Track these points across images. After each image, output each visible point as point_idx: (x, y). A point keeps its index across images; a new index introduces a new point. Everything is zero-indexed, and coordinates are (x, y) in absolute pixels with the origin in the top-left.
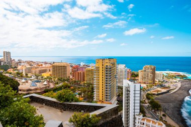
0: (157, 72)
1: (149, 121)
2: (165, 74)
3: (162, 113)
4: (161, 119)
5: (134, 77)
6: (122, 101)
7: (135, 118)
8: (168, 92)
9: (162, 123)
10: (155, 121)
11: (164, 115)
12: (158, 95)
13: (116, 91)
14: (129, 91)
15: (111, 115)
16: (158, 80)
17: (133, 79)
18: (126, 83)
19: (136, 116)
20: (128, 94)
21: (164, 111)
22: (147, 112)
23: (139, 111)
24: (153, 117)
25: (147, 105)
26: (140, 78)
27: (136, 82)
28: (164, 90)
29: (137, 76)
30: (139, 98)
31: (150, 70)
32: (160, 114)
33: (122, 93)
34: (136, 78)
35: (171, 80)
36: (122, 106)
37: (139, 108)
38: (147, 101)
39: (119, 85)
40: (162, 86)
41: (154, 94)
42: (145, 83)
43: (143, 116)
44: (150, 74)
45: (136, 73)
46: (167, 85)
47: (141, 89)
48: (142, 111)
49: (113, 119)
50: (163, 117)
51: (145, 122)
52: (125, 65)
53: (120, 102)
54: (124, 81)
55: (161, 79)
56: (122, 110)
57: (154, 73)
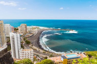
0: (28, 27)
1: (26, 50)
2: (31, 28)
3: (31, 45)
6: (10, 45)
7: (19, 51)
8: (33, 35)
10: (29, 49)
11: (32, 46)
12: (29, 37)
13: (5, 40)
14: (14, 38)
15: (3, 54)
16: (28, 31)
17: (16, 32)
19: (19, 50)
20: (13, 40)
21: (32, 44)
22: (24, 46)
23: (20, 47)
24: (27, 48)
25: (24, 43)
26: (19, 31)
27: (17, 33)
28: (31, 35)
29: (18, 29)
30: (20, 41)
31: (24, 26)
32: (30, 45)
33: (10, 40)
34: (17, 31)
35: (34, 30)
37: (20, 45)
38: (24, 41)
39: (7, 36)
40: (30, 33)
41: (27, 38)
42: (22, 33)
43: (23, 49)
44: (24, 28)
46: (32, 32)
47: (20, 36)
48: (22, 47)
49: (4, 55)
50: (32, 47)
51: (24, 51)
52: (9, 24)
53: (9, 45)
54: (10, 33)
55: (30, 30)
56: (11, 49)
57: (26, 27)
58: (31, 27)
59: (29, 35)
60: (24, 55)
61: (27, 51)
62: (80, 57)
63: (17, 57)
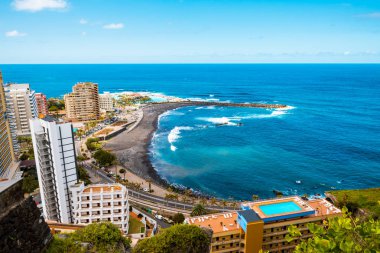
0: (104, 95)
1: (98, 189)
2: (117, 98)
3: (120, 168)
4: (118, 180)
5: (54, 110)
6: (34, 169)
7: (69, 194)
8: (124, 129)
9: (119, 185)
10: (109, 185)
11: (122, 171)
12: (108, 138)
14: (49, 143)
15: (6, 205)
16: (104, 111)
17: (54, 116)
18: (36, 126)
19: (71, 189)
20: (46, 150)
21: (122, 165)
22: (91, 174)
23: (75, 177)
24: (104, 181)
25: (90, 161)
26: (68, 111)
27: (60, 120)
28: (117, 128)
29: (62, 106)
30: (72, 153)
31: (87, 93)
32: (114, 171)
33: (32, 151)
34: (61, 112)
35: (127, 107)
36: (37, 179)
37: (74, 171)
38: (89, 154)
39: (20, 133)
40: (113, 121)
41: (101, 139)
42: (80, 120)
43: (86, 185)
44: (88, 101)
45: (58, 102)
46: (121, 117)
47: (73, 134)
48: (82, 176)
49: (11, 212)
50: (121, 175)
51: (91, 194)
52: (27, 86)
53: (29, 170)
54: (31, 121)
55: (111, 109)
56: (37, 186)
57: (95, 97)
58: (116, 96)
59: (108, 130)
60: (90, 210)
61: (102, 193)
62: (313, 212)
63: (64, 219)
